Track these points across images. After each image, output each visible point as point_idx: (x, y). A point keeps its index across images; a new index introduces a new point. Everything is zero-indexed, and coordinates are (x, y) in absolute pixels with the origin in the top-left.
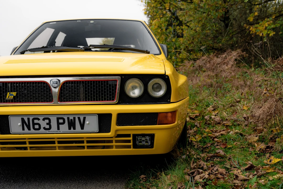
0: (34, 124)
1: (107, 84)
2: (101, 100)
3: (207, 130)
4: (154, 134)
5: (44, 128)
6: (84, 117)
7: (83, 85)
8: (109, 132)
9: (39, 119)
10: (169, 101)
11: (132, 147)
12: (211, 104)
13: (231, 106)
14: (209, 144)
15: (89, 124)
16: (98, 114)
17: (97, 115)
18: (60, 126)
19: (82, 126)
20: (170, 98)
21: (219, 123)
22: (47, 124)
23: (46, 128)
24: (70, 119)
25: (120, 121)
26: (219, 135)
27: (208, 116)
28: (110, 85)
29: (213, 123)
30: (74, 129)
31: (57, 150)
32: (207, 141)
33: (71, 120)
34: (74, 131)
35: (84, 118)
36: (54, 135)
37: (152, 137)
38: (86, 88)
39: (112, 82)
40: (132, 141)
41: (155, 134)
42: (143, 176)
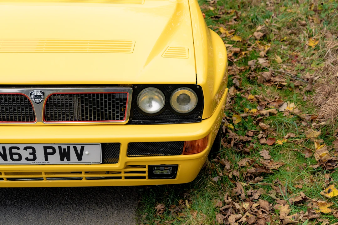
0: (12, 154)
1: (113, 97)
2: (104, 119)
3: (251, 97)
4: (177, 165)
5: (27, 159)
6: (82, 146)
7: (79, 99)
8: (116, 163)
9: (18, 149)
10: (199, 117)
11: (147, 178)
12: (261, 19)
13: (290, 34)
14: (251, 131)
15: (88, 154)
16: (101, 143)
17: (101, 145)
18: (49, 156)
19: (80, 157)
20: (201, 114)
21: (269, 81)
22: (30, 154)
23: (29, 158)
24: (62, 148)
25: (133, 152)
26: (266, 114)
27: (253, 61)
28: (117, 99)
29: (260, 80)
30: (68, 160)
31: (45, 181)
32: (248, 126)
33: (64, 149)
34: (69, 162)
35: (82, 148)
36: (40, 166)
37: (175, 168)
38: (82, 102)
39: (120, 95)
40: (147, 173)
41: (179, 165)
42: (159, 207)
